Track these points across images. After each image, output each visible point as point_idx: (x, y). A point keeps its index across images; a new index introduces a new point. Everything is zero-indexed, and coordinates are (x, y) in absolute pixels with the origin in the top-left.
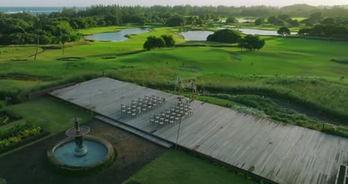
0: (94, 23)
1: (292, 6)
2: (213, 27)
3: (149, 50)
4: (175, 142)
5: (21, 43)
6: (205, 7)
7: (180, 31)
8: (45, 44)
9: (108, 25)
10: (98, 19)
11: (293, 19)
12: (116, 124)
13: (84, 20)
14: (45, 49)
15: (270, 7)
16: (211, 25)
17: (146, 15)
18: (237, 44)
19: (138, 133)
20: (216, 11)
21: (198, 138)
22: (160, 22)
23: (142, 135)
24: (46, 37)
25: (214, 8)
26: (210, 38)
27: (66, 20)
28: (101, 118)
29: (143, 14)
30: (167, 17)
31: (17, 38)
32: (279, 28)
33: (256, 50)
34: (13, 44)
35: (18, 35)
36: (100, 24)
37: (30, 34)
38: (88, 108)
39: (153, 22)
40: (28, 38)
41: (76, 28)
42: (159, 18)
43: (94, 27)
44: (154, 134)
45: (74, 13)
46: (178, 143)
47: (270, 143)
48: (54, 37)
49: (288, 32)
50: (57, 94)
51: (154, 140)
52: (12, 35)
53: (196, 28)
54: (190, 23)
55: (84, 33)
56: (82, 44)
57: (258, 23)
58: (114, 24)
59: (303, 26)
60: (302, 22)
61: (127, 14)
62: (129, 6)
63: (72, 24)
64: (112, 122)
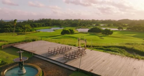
0: (40, 25)
1: (122, 20)
2: (90, 27)
3: (63, 35)
4: (79, 68)
5: (8, 32)
6: (87, 20)
7: (76, 29)
8: (19, 32)
9: (46, 26)
10: (42, 24)
11: (124, 24)
12: (45, 59)
13: (36, 24)
14: (18, 34)
15: (113, 20)
16: (89, 26)
17: (62, 23)
18: (101, 33)
19: (57, 63)
20: (91, 21)
21: (92, 66)
22: (68, 25)
23: (59, 64)
24: (19, 29)
25: (90, 20)
26: (89, 31)
27: (29, 24)
28: (37, 56)
29: (61, 22)
30: (71, 23)
31: (7, 30)
32: (118, 27)
33: (110, 35)
34: (5, 32)
35: (8, 29)
36: (43, 26)
37: (13, 28)
38: (31, 52)
39: (65, 25)
40: (12, 30)
41: (33, 27)
42: (67, 24)
43: (41, 27)
44: (66, 63)
45: (33, 21)
46: (80, 68)
47: (135, 69)
48: (23, 30)
49: (122, 29)
50: (17, 46)
51: (66, 67)
52: (5, 29)
53: (83, 27)
54: (81, 26)
55: (36, 29)
56: (35, 33)
57: (109, 26)
58: (49, 26)
59: (128, 27)
60: (128, 25)
61: (54, 22)
62: (55, 19)
63: (31, 25)
64: (43, 58)
